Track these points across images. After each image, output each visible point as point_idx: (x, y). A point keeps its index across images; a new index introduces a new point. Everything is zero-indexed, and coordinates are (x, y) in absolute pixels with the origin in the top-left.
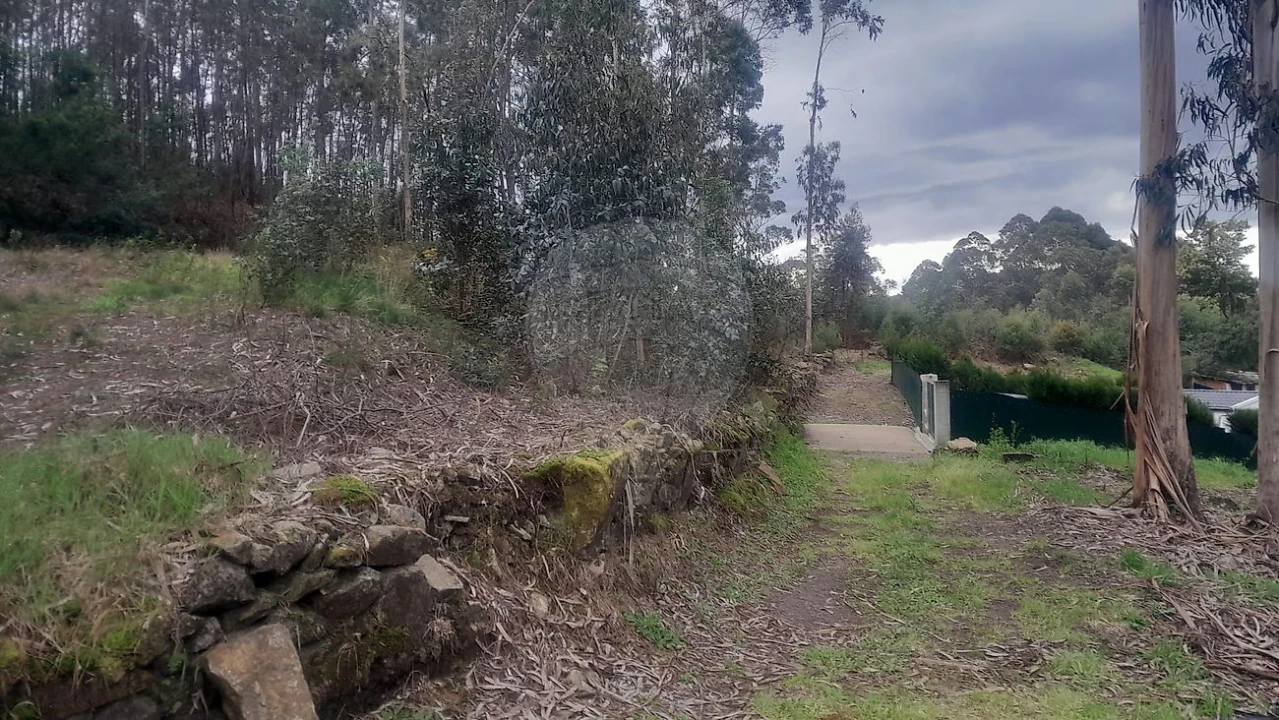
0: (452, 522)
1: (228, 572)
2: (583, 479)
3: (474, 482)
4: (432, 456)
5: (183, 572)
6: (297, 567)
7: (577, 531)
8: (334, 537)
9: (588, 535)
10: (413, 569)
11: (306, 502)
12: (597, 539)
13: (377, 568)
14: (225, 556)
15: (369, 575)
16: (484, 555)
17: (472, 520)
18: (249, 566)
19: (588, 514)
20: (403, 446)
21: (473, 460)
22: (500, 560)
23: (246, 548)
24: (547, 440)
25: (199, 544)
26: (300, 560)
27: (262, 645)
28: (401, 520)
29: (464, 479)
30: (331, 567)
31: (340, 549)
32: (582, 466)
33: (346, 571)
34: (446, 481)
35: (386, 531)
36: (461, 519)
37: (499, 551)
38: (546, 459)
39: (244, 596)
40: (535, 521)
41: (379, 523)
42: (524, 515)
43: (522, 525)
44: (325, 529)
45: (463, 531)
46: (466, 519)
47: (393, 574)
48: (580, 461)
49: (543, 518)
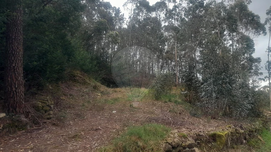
0: (197, 142)
1: (170, 146)
2: (220, 136)
3: (201, 135)
4: (193, 130)
5: (164, 145)
6: (178, 146)
7: (219, 146)
8: (182, 143)
9: (221, 147)
10: (194, 149)
11: (177, 137)
12: (223, 148)
13: (189, 148)
14: (169, 144)
15: (187, 149)
16: (203, 148)
17: (201, 142)
18: (172, 145)
19: (221, 143)
20: (188, 128)
21: (200, 132)
22: (206, 150)
23: (172, 143)
24: (212, 129)
25: (165, 141)
28: (190, 141)
29: (199, 135)
30: (182, 147)
31: (183, 144)
33: (184, 148)
34: (196, 135)
35: (190, 142)
36: (199, 142)
37: (206, 148)
38: (212, 132)
39: (171, 150)
40: (211, 143)
41: (188, 141)
42: (209, 142)
43: (209, 144)
44: (181, 141)
45: (199, 144)
46: (200, 142)
47: (191, 149)
48: (220, 133)
49: (213, 143)
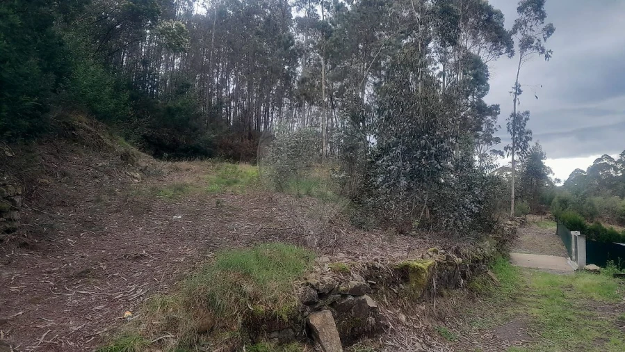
0: (371, 283)
1: (313, 291)
2: (417, 271)
3: (377, 269)
4: (360, 258)
5: (301, 290)
6: (330, 292)
7: (414, 291)
8: (340, 284)
9: (419, 293)
10: (363, 298)
11: (329, 271)
12: (423, 295)
13: (353, 296)
14: (313, 287)
15: (350, 298)
16: (382, 297)
17: (377, 283)
18: (318, 290)
19: (419, 285)
20: (349, 253)
21: (375, 260)
22: (387, 299)
23: (318, 284)
24: (400, 254)
25: (304, 282)
26: (332, 290)
27: (324, 316)
28: (357, 281)
29: (374, 267)
30: (340, 294)
31: (342, 288)
32: (417, 266)
33: (344, 296)
34: (368, 267)
35: (356, 283)
36: (373, 282)
37: (387, 296)
38: (401, 262)
39: (316, 300)
40: (399, 286)
41: (352, 280)
42: (395, 283)
43: (394, 287)
44: (337, 281)
45: (374, 287)
46: (375, 283)
47: (357, 299)
48: (417, 264)
49: (401, 285)
